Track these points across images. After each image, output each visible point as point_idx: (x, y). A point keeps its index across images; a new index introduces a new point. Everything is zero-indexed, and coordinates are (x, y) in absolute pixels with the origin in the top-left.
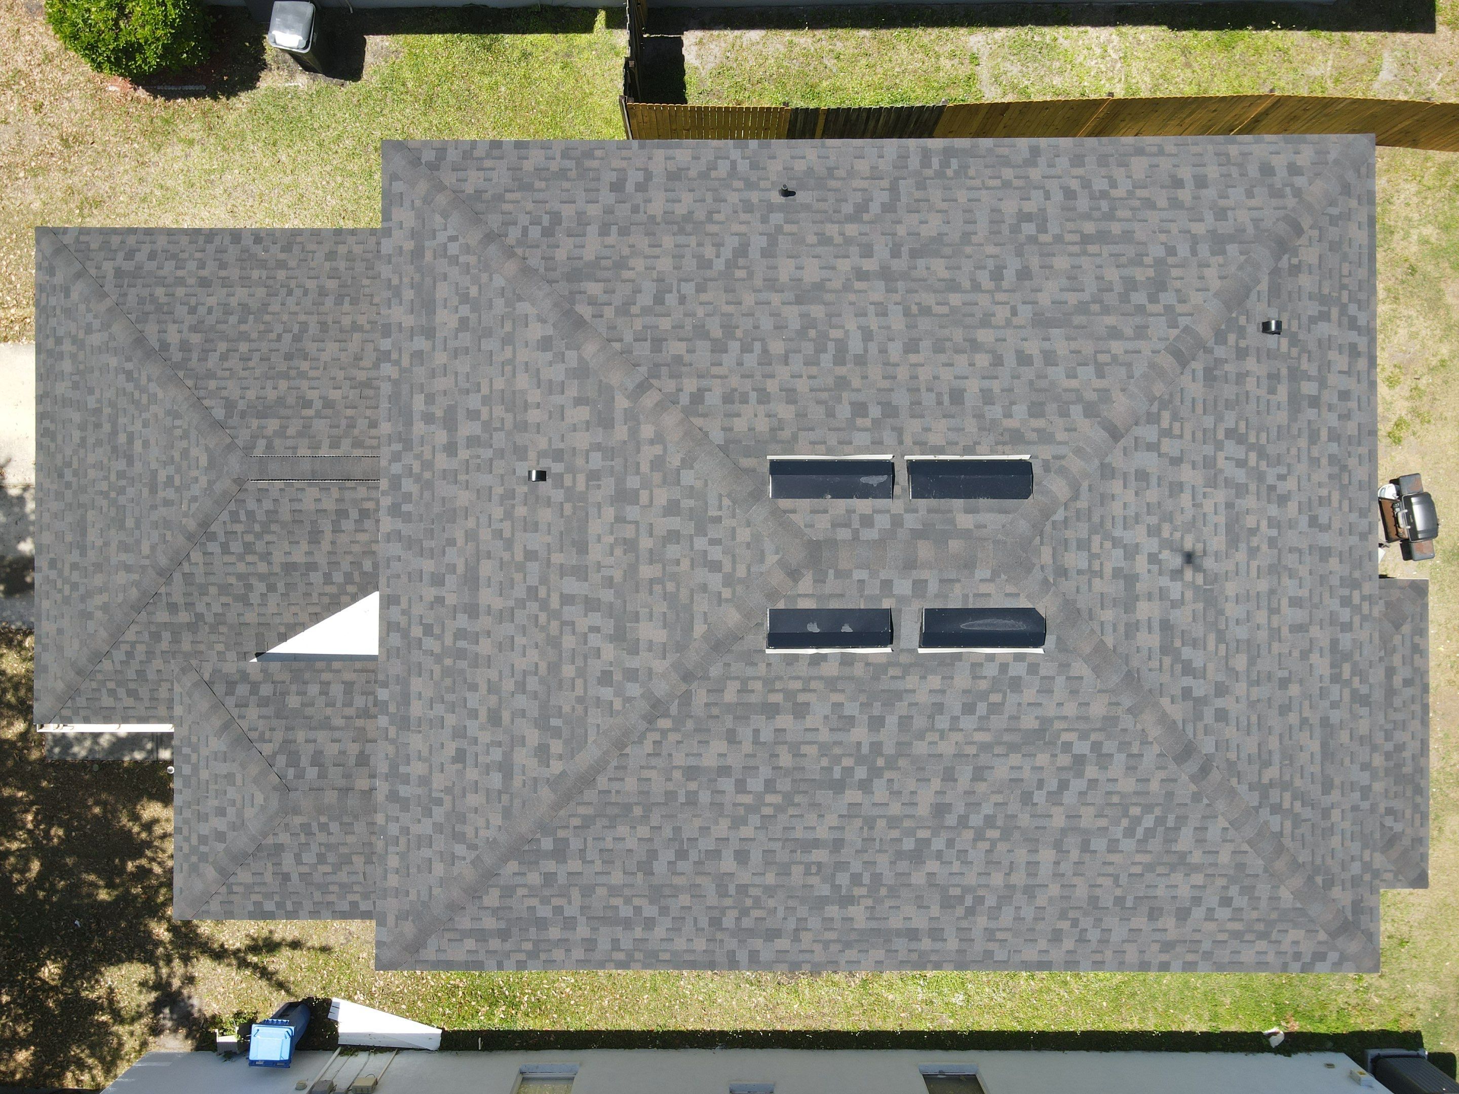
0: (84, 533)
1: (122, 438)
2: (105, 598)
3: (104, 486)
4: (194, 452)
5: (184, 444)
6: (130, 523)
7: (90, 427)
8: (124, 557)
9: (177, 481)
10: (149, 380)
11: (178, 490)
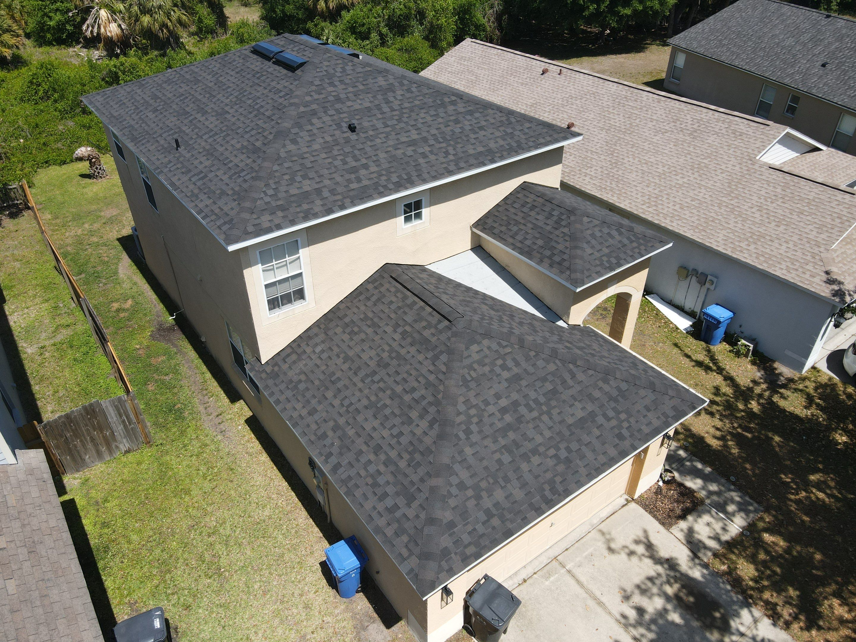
0: (582, 420)
1: (508, 418)
2: (600, 384)
3: (545, 418)
4: (476, 357)
5: (476, 366)
6: (549, 386)
7: (522, 450)
8: (570, 382)
9: (499, 362)
10: (459, 414)
11: (504, 360)
